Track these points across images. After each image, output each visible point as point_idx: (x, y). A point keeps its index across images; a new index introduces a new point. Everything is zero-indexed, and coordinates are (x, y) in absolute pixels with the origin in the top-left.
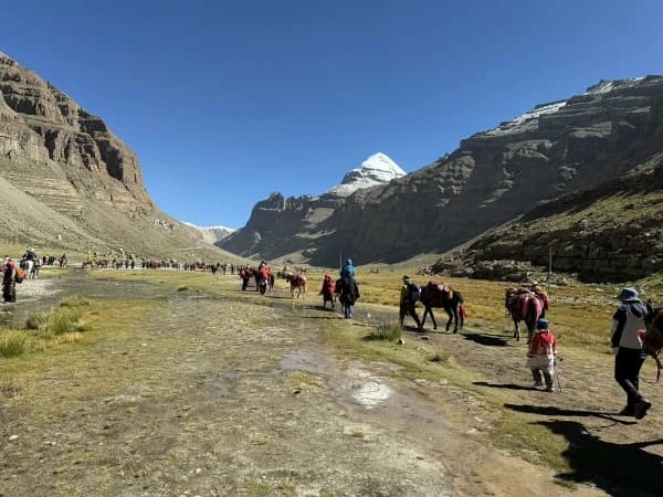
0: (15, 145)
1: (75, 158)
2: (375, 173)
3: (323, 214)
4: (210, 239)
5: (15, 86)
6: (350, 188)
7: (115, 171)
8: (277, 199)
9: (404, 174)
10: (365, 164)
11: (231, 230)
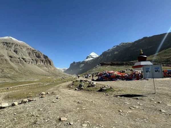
0: (40, 63)
1: (46, 64)
2: (92, 56)
3: (82, 65)
4: (63, 71)
5: (37, 54)
6: (87, 60)
7: (50, 64)
8: (74, 63)
9: (98, 56)
10: (90, 55)
11: (67, 69)
